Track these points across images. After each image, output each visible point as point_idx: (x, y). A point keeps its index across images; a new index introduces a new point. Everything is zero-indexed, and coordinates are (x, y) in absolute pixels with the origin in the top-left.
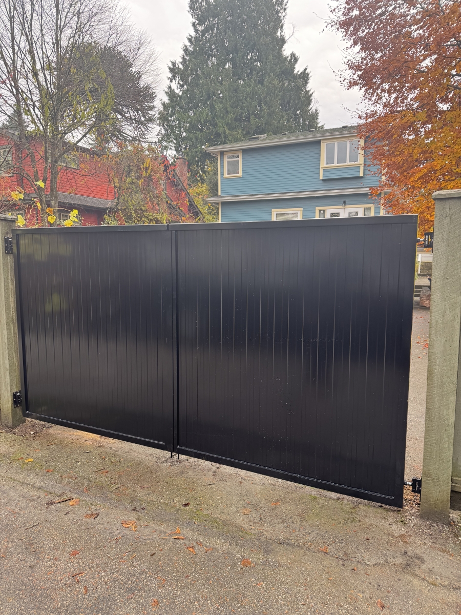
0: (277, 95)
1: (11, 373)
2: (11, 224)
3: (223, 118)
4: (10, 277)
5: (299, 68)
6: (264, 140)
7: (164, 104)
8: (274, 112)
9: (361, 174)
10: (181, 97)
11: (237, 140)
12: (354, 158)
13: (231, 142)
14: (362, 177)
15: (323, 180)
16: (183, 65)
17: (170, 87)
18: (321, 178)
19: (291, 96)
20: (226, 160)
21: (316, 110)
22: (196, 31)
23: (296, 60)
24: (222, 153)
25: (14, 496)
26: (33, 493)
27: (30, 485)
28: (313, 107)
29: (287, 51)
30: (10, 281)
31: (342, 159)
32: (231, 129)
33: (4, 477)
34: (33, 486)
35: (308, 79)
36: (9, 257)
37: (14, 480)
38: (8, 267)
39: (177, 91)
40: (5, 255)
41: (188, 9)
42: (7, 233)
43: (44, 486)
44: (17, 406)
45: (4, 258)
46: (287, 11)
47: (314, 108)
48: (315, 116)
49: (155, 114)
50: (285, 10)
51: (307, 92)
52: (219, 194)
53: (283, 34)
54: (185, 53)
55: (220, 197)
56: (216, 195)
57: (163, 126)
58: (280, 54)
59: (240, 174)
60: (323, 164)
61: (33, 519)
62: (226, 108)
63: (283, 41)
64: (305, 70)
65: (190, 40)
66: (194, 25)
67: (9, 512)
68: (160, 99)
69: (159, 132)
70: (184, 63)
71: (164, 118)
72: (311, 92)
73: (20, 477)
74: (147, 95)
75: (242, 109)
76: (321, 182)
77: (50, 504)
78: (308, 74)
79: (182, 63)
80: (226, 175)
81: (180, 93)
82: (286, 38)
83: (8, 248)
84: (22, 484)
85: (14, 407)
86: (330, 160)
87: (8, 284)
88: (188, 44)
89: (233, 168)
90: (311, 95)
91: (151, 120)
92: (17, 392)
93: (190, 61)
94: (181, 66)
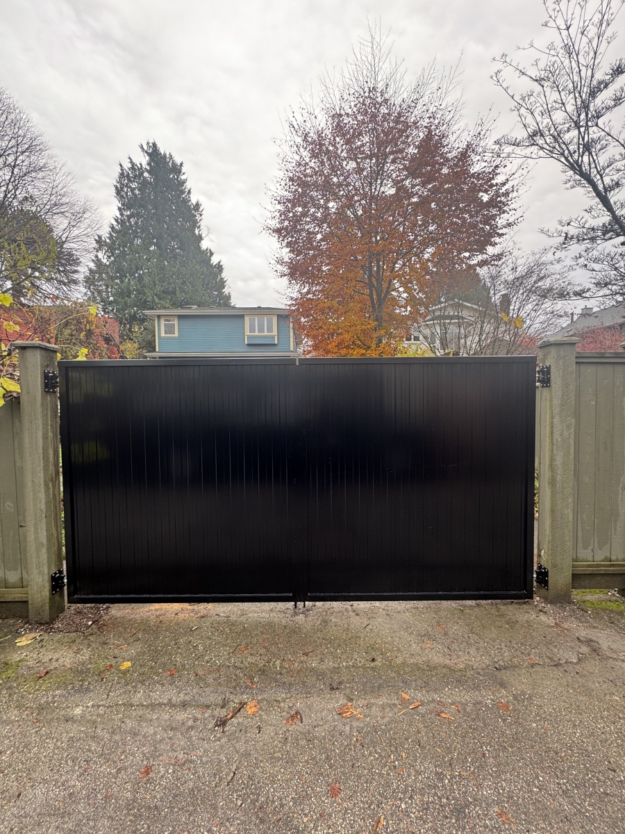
0: (200, 278)
1: (49, 549)
2: (52, 354)
3: (151, 289)
4: (49, 422)
5: (214, 260)
6: (194, 310)
7: (90, 270)
8: (197, 290)
9: (276, 343)
10: (108, 266)
11: (165, 308)
12: (270, 330)
13: (160, 309)
14: (276, 345)
15: (248, 345)
16: (110, 240)
17: (97, 256)
18: (246, 343)
19: (209, 280)
20: (163, 322)
21: (229, 293)
22: (122, 214)
23: (212, 254)
24: (159, 317)
25: (155, 733)
26: (181, 716)
27: (165, 705)
28: (226, 291)
29: (205, 245)
30: (49, 428)
31: (261, 330)
32: (160, 299)
33: (112, 707)
34: (171, 704)
35: (222, 269)
36: (48, 396)
37: (132, 706)
38: (47, 410)
39: (105, 261)
40: (44, 393)
41: (115, 195)
42: (47, 366)
43: (187, 698)
44: (56, 592)
45: (43, 397)
46: (203, 216)
47: (228, 291)
48: (229, 297)
49: (80, 277)
50: (201, 215)
51: (222, 279)
52: (157, 350)
53: (200, 232)
54: (112, 231)
55: (158, 352)
56: (154, 351)
57: (89, 289)
58: (200, 248)
59: (176, 335)
60: (247, 333)
61: (221, 761)
62: (154, 282)
63: (200, 238)
64: (220, 262)
65: (116, 221)
66: (120, 209)
67: (174, 765)
68: (86, 266)
69: (86, 294)
70: (111, 237)
71: (89, 281)
72: (225, 280)
73: (139, 697)
74: (72, 260)
75: (169, 283)
76: (247, 347)
77: (222, 723)
78: (221, 266)
79: (108, 238)
80: (163, 334)
81: (108, 263)
82: (203, 236)
83: (48, 385)
84: (153, 706)
85: (53, 594)
86: (252, 330)
87: (47, 431)
88: (115, 223)
89: (169, 329)
90: (225, 282)
91: (75, 282)
92: (56, 574)
93: (117, 238)
94: (108, 240)
